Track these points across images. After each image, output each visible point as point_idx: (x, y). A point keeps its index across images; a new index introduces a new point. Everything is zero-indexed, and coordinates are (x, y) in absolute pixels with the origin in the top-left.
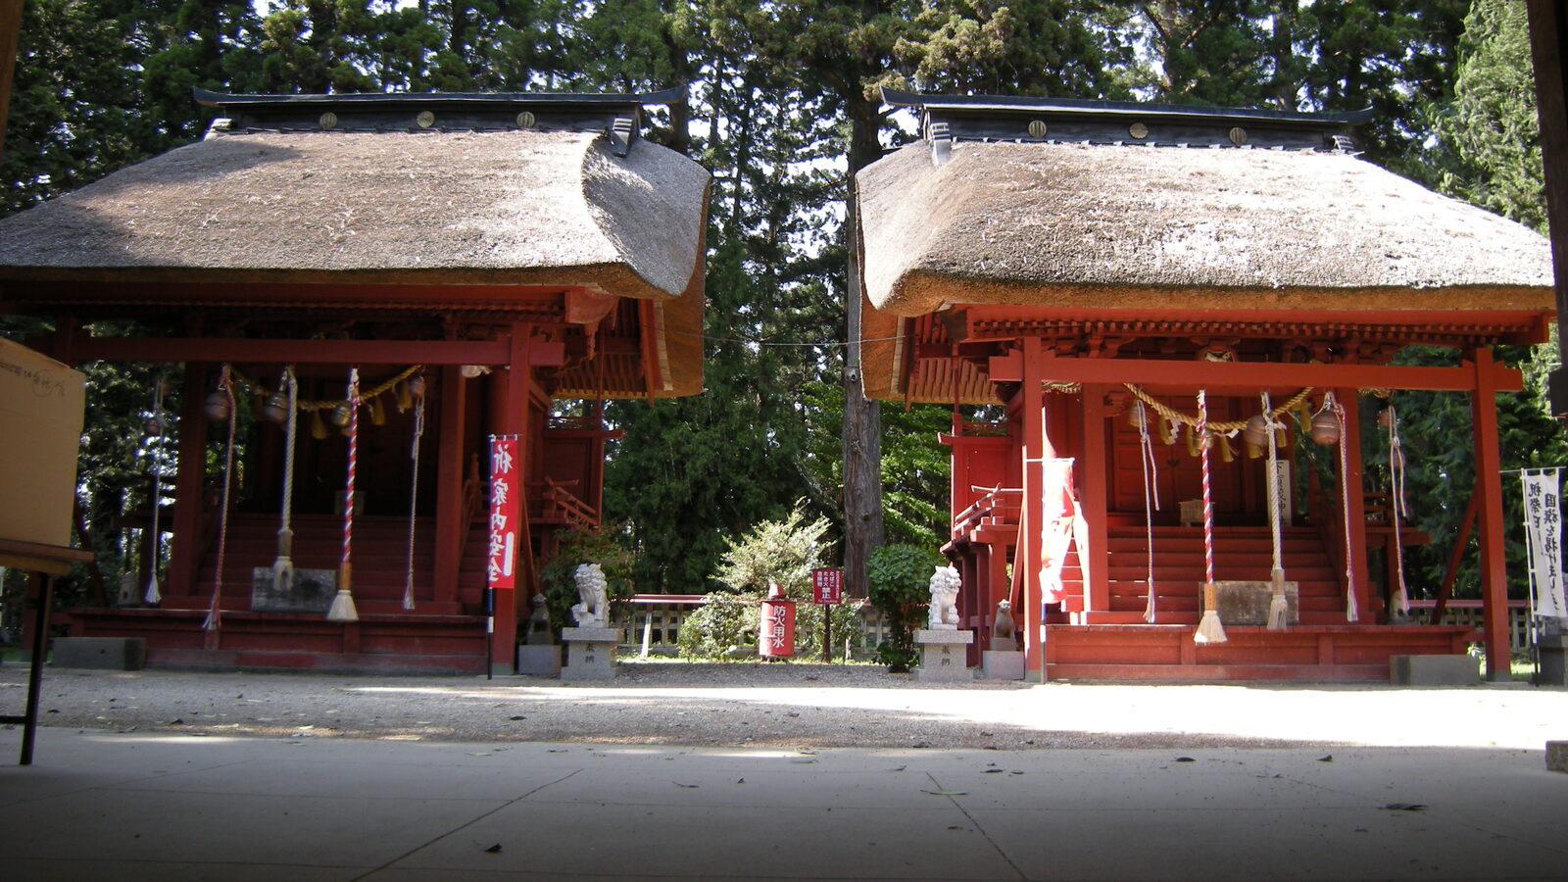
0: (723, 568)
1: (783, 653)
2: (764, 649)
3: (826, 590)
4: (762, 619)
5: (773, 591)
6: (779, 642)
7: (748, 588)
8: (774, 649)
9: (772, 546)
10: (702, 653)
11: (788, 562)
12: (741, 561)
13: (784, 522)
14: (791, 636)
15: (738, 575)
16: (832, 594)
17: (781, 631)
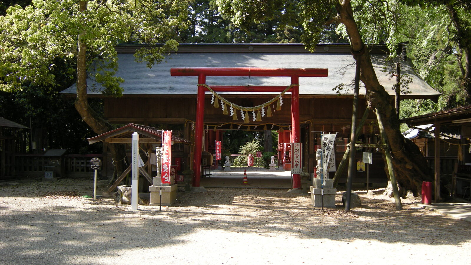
0: (241, 151)
1: (252, 165)
2: (248, 165)
3: (259, 155)
4: (248, 160)
5: (250, 155)
6: (251, 164)
7: (245, 154)
8: (250, 165)
9: (250, 147)
10: (237, 165)
11: (252, 149)
12: (244, 149)
13: (252, 142)
14: (253, 162)
15: (244, 152)
16: (260, 156)
17: (251, 162)
